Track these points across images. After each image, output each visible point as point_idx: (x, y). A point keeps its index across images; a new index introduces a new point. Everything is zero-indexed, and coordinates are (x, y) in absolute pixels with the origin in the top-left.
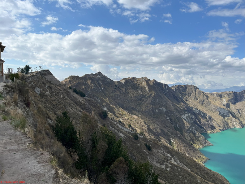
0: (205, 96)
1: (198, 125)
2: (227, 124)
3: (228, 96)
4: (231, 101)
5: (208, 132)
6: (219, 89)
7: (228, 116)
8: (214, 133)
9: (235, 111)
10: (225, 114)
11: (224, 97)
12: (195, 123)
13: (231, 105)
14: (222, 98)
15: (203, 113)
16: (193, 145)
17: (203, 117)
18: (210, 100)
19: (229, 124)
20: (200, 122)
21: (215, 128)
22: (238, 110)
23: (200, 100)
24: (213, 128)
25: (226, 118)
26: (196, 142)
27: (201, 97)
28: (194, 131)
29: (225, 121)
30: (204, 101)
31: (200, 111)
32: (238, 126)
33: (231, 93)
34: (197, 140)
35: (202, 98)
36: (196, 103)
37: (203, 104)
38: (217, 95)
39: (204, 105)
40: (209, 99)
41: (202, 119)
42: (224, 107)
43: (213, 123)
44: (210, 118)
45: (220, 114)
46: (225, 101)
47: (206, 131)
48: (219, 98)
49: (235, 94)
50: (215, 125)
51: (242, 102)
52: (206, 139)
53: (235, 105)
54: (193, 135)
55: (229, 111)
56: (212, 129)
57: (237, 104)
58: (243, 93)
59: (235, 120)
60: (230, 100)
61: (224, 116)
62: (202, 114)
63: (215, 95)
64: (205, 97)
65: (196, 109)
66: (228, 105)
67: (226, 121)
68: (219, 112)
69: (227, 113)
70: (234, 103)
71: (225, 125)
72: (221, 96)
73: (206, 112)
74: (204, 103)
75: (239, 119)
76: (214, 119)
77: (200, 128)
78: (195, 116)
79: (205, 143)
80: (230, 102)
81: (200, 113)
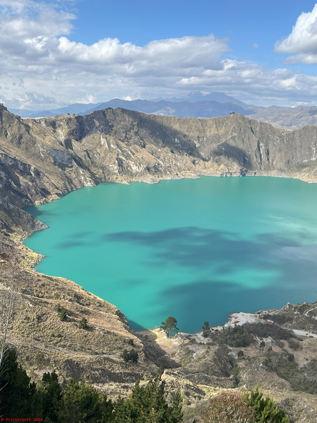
0: (22, 126)
1: (15, 191)
2: (70, 181)
3: (67, 124)
4: (73, 135)
5: (37, 203)
6: (47, 109)
7: (70, 165)
8: (47, 203)
9: (81, 155)
10: (64, 162)
11: (60, 126)
12: (8, 187)
13: (75, 144)
14: (55, 128)
15: (22, 164)
16: (9, 235)
17: (22, 173)
18: (33, 135)
19: (74, 181)
20: (18, 184)
21: (49, 193)
22: (86, 151)
23: (12, 135)
24: (45, 193)
25: (68, 170)
26: (14, 228)
27: (15, 129)
28: (8, 206)
29: (67, 177)
30: (21, 137)
31: (15, 159)
32: (89, 183)
33: (73, 117)
34: (15, 223)
35: (17, 130)
36: (4, 143)
37: (20, 143)
38: (46, 122)
39: (23, 146)
40: (31, 132)
41: (21, 178)
42: (63, 148)
43: (45, 184)
44: (38, 173)
45: (55, 163)
46: (62, 134)
47: (31, 202)
48: (51, 128)
49: (78, 118)
50: (47, 186)
51: (92, 135)
52: (33, 218)
53: (81, 142)
54: (6, 215)
55: (71, 155)
56: (42, 195)
57: (84, 140)
58: (93, 118)
59: (83, 172)
60: (71, 133)
61: (63, 166)
62: (20, 166)
63: (43, 123)
64: (23, 129)
65: (6, 156)
66: (68, 144)
67: (68, 175)
68: (54, 158)
69: (69, 159)
70: (79, 139)
71: (67, 183)
72: (53, 124)
73: (29, 162)
74: (23, 140)
75: (89, 170)
76: (46, 174)
77: (19, 197)
78: (6, 173)
79: (33, 227)
80: (71, 137)
81: (17, 165)
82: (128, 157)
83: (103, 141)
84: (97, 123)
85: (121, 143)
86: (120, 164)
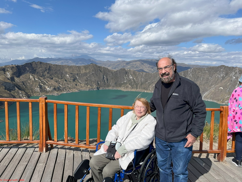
2: (14, 97)
3: (12, 69)
4: (15, 74)
7: (14, 89)
9: (20, 84)
10: (10, 88)
11: (8, 70)
13: (16, 79)
14: (5, 72)
19: (16, 97)
21: (2, 104)
22: (23, 82)
24: (0, 104)
25: (13, 91)
29: (12, 95)
32: (25, 97)
33: (14, 66)
42: (9, 81)
45: (5, 89)
46: (9, 75)
48: (2, 72)
49: (18, 67)
51: (25, 75)
53: (19, 78)
55: (14, 84)
57: (21, 77)
58: (26, 66)
59: (21, 92)
60: (14, 74)
61: (10, 90)
66: (12, 79)
68: (5, 86)
69: (13, 87)
70: (18, 76)
72: (4, 70)
75: (24, 91)
80: (14, 76)
82: (44, 84)
83: (31, 77)
84: (28, 69)
85: (40, 78)
86: (41, 87)
